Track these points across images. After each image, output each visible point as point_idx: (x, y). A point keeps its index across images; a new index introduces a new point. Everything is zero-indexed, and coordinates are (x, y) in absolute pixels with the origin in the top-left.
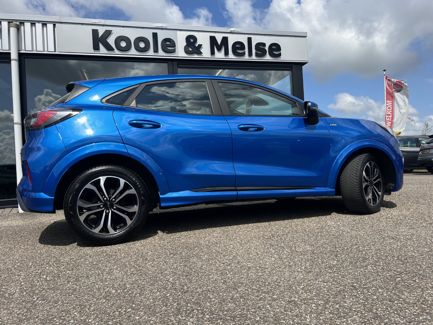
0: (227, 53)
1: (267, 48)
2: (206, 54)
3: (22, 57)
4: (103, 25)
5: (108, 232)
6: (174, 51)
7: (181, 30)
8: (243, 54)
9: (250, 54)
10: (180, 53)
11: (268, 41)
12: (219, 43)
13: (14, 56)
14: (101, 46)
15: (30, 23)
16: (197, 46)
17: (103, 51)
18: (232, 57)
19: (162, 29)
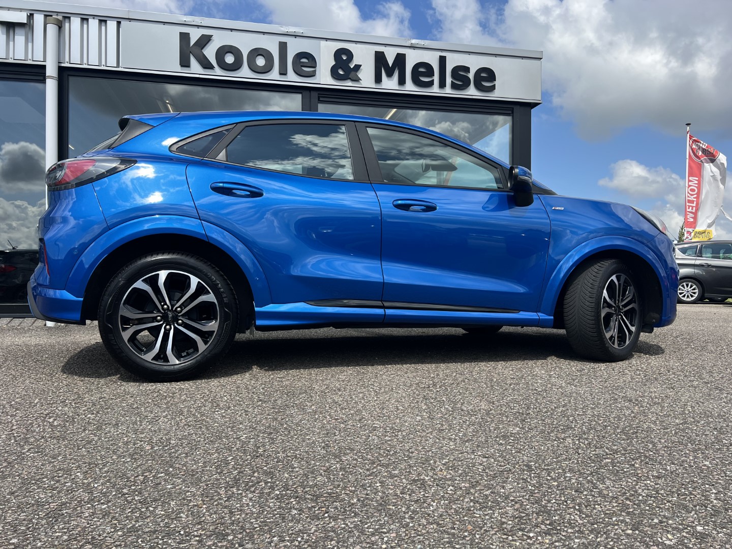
0: (402, 81)
1: (471, 76)
2: (366, 81)
3: (64, 73)
4: (198, 26)
5: (166, 359)
6: (312, 75)
7: (327, 39)
8: (431, 84)
9: (442, 85)
10: (324, 78)
11: (474, 64)
12: (390, 63)
13: (51, 70)
14: (193, 61)
15: (80, 19)
16: (352, 67)
17: (196, 70)
18: (410, 87)
19: (296, 36)
